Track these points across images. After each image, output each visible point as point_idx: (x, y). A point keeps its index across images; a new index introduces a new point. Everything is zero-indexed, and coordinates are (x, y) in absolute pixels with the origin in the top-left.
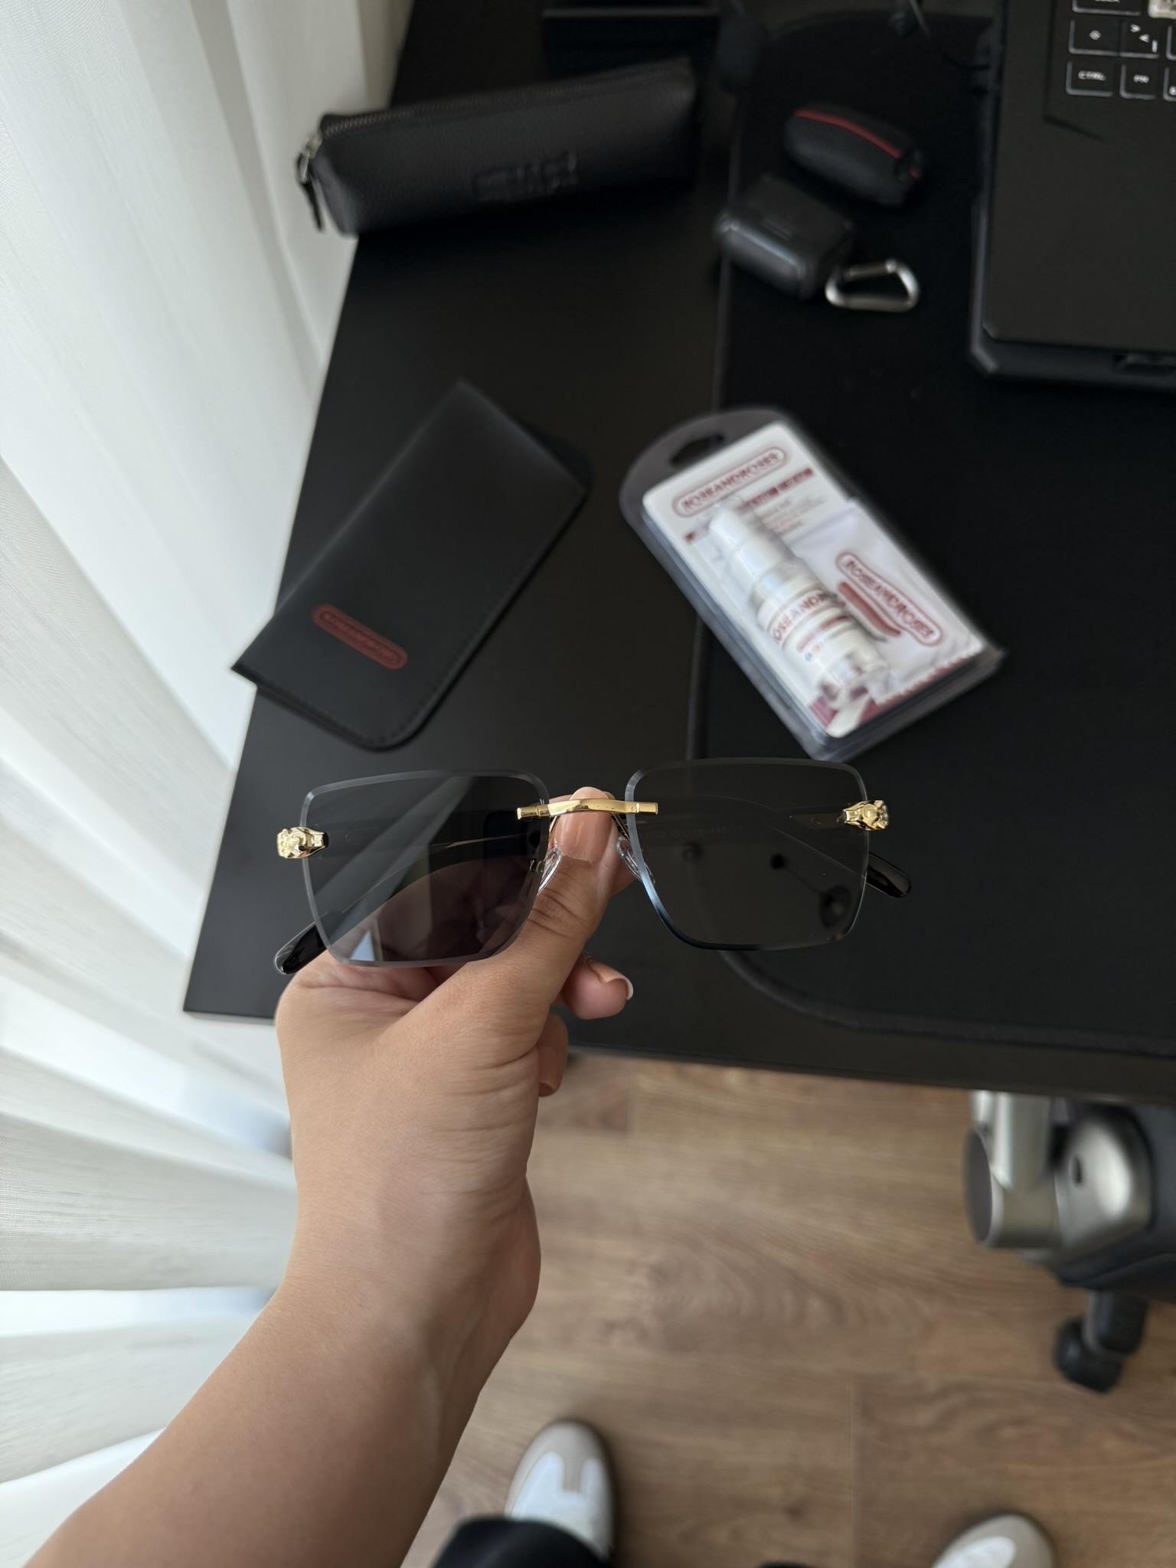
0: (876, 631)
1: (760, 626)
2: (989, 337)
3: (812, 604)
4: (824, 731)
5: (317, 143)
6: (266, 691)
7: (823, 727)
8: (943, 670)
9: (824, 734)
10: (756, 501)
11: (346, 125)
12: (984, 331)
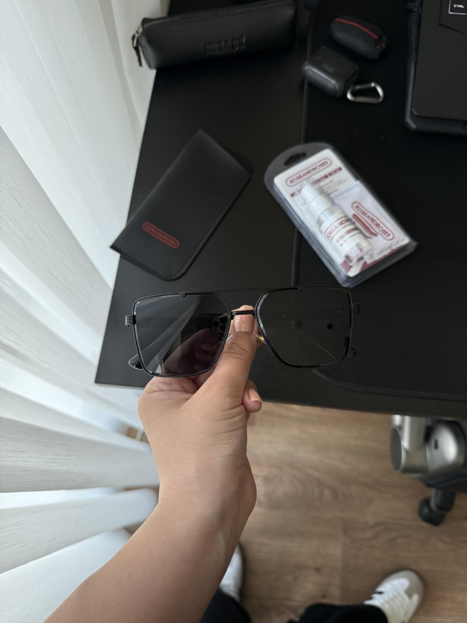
0: (368, 235)
1: (321, 232)
2: (414, 115)
3: (343, 223)
4: (346, 274)
5: (141, 30)
6: (124, 257)
7: (346, 273)
8: (394, 250)
9: (346, 276)
10: (319, 180)
11: (153, 23)
12: (412, 112)
